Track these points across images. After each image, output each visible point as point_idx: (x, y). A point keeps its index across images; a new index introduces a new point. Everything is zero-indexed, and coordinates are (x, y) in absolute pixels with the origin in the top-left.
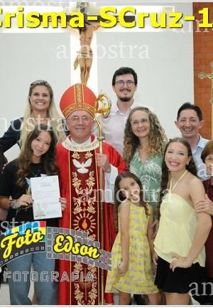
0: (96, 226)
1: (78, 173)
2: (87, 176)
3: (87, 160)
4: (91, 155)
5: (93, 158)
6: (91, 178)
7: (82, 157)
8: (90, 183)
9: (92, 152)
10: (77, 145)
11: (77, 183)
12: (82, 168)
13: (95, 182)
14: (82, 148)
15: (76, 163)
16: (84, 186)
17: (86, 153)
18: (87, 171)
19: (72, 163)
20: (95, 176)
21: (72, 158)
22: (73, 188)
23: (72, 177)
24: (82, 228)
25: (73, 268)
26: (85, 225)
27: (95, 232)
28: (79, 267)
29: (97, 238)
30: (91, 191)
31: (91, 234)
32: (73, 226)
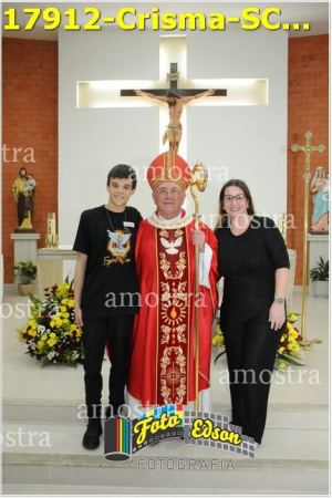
0: (186, 315)
1: (166, 254)
2: (176, 258)
3: (176, 238)
4: (181, 233)
5: (184, 236)
6: (182, 260)
7: (171, 235)
8: (181, 266)
9: (183, 229)
10: (166, 222)
11: (165, 266)
12: (172, 248)
13: (186, 264)
14: (171, 225)
15: (165, 243)
16: (173, 269)
17: (175, 230)
18: (176, 251)
19: (159, 241)
20: (186, 258)
21: (159, 237)
22: (161, 272)
23: (160, 259)
24: (170, 317)
25: (160, 362)
26: (174, 314)
27: (185, 321)
28: (166, 360)
29: (187, 328)
30: (181, 275)
31: (181, 323)
32: (161, 316)
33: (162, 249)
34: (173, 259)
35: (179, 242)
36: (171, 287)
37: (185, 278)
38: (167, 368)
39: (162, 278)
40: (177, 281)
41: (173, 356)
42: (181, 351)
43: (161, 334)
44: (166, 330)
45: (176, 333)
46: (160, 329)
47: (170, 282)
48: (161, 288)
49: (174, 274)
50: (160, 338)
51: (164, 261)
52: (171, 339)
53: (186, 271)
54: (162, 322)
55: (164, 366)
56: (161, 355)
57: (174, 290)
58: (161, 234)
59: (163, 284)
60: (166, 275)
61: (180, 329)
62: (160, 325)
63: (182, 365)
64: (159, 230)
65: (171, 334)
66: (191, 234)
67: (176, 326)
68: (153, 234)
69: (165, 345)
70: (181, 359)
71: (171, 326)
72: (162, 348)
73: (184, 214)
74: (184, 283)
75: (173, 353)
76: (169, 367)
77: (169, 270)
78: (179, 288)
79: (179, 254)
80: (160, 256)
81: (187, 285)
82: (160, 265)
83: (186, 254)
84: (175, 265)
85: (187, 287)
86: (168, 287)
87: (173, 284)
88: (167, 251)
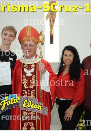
37: (35, 88)
39: (23, 88)
40: (31, 89)
43: (23, 115)
47: (27, 90)
48: (22, 93)
49: (29, 86)
51: (24, 79)
57: (29, 94)
58: (25, 66)
59: (23, 91)
60: (25, 86)
62: (22, 111)
64: (24, 64)
66: (38, 65)
68: (21, 66)
71: (27, 112)
72: (23, 122)
73: (36, 56)
74: (34, 91)
77: (27, 84)
78: (32, 92)
79: (32, 76)
80: (22, 77)
81: (36, 91)
82: (22, 81)
83: (36, 76)
84: (30, 82)
85: (35, 93)
86: (26, 92)
87: (29, 91)
88: (26, 74)
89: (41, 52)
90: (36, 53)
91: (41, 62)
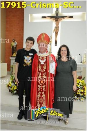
0: (46, 82)
2: (43, 65)
4: (46, 58)
5: (46, 59)
6: (45, 66)
7: (43, 58)
8: (45, 68)
9: (46, 57)
11: (40, 68)
12: (42, 62)
13: (46, 67)
15: (40, 61)
16: (42, 69)
17: (44, 57)
18: (43, 63)
20: (46, 65)
21: (39, 59)
22: (39, 69)
23: (39, 65)
24: (41, 83)
25: (37, 96)
26: (42, 82)
27: (45, 84)
28: (39, 96)
29: (46, 86)
30: (45, 70)
31: (44, 85)
32: (38, 82)
33: (39, 62)
34: (42, 66)
35: (45, 61)
36: (41, 74)
37: (46, 71)
38: (39, 98)
39: (39, 71)
40: (43, 72)
41: (41, 95)
42: (44, 93)
43: (38, 88)
44: (40, 86)
45: (42, 88)
46: (38, 86)
47: (41, 72)
48: (38, 74)
49: (42, 70)
50: (38, 89)
51: (40, 66)
52: (41, 89)
53: (46, 69)
54: (38, 84)
55: (38, 97)
56: (38, 94)
57: (42, 75)
58: (40, 58)
59: (39, 73)
60: (40, 70)
61: (44, 87)
62: (38, 85)
63: (44, 97)
64: (39, 57)
65: (41, 88)
66: (48, 58)
67: (43, 86)
68: (37, 58)
69: (39, 91)
70: (44, 96)
71: (41, 86)
72: (38, 92)
73: (47, 52)
74: (45, 73)
75: (41, 93)
76: (40, 98)
77: (41, 69)
78: (44, 74)
79: (44, 64)
80: (38, 65)
81: (46, 73)
82: (38, 67)
83: (47, 64)
84: (43, 67)
85: (46, 74)
86: (40, 74)
87: (42, 73)
88: (41, 63)
89: (50, 50)
90: (47, 50)
91: (50, 55)
